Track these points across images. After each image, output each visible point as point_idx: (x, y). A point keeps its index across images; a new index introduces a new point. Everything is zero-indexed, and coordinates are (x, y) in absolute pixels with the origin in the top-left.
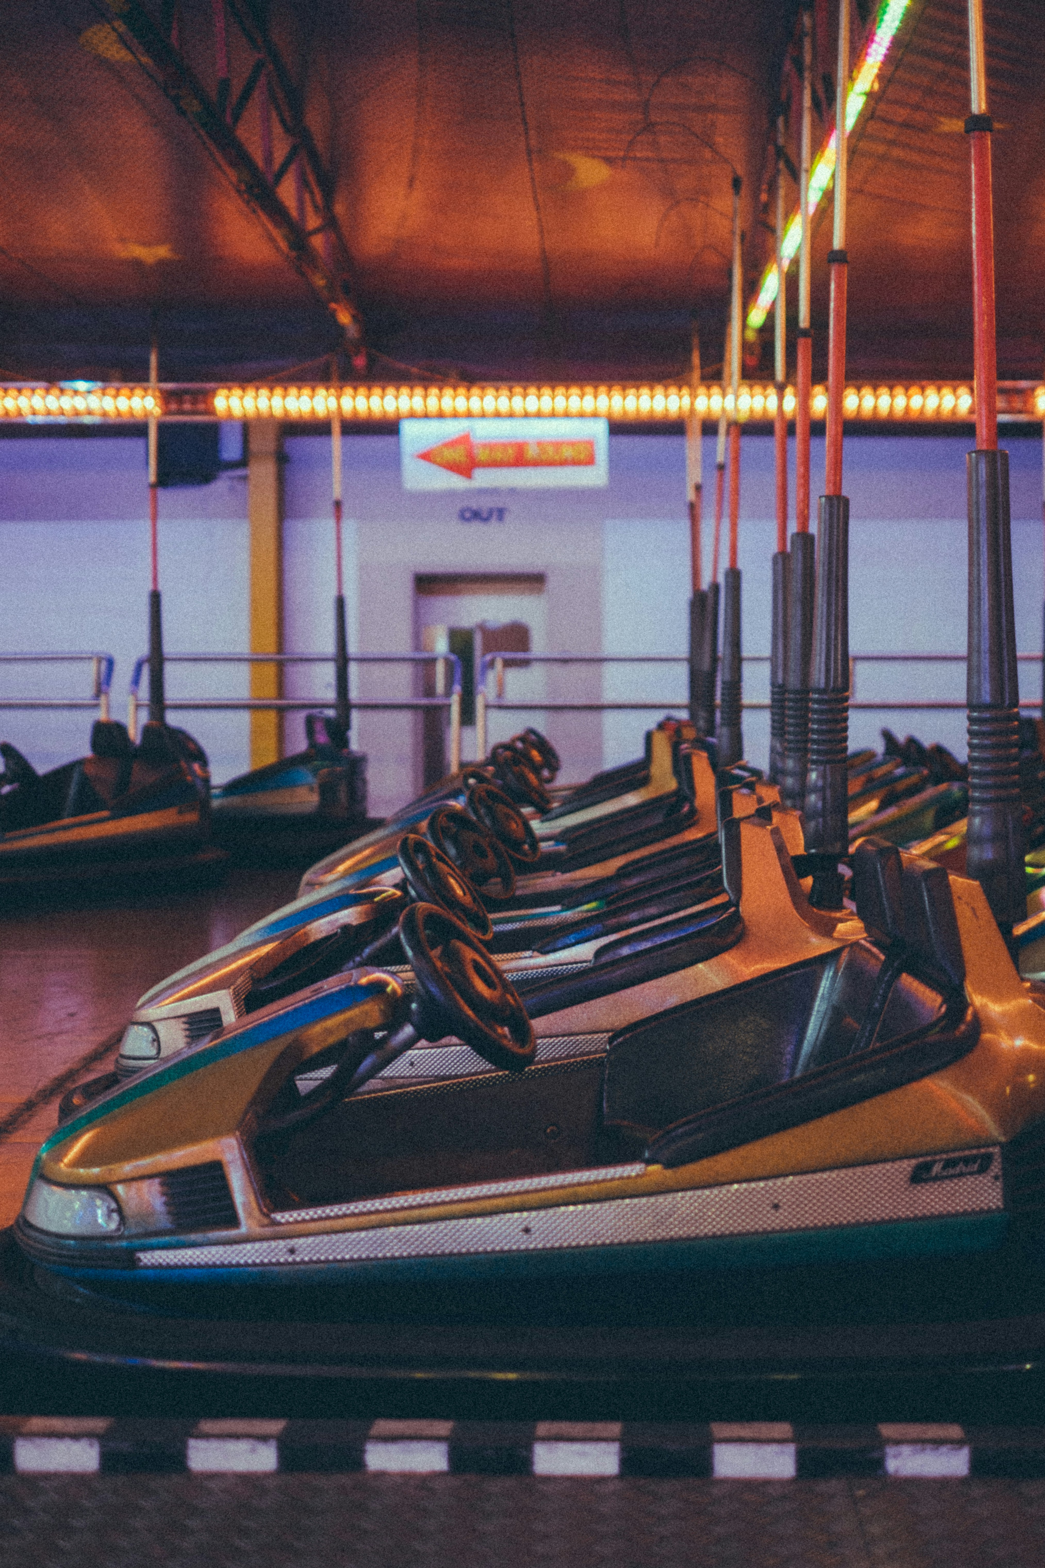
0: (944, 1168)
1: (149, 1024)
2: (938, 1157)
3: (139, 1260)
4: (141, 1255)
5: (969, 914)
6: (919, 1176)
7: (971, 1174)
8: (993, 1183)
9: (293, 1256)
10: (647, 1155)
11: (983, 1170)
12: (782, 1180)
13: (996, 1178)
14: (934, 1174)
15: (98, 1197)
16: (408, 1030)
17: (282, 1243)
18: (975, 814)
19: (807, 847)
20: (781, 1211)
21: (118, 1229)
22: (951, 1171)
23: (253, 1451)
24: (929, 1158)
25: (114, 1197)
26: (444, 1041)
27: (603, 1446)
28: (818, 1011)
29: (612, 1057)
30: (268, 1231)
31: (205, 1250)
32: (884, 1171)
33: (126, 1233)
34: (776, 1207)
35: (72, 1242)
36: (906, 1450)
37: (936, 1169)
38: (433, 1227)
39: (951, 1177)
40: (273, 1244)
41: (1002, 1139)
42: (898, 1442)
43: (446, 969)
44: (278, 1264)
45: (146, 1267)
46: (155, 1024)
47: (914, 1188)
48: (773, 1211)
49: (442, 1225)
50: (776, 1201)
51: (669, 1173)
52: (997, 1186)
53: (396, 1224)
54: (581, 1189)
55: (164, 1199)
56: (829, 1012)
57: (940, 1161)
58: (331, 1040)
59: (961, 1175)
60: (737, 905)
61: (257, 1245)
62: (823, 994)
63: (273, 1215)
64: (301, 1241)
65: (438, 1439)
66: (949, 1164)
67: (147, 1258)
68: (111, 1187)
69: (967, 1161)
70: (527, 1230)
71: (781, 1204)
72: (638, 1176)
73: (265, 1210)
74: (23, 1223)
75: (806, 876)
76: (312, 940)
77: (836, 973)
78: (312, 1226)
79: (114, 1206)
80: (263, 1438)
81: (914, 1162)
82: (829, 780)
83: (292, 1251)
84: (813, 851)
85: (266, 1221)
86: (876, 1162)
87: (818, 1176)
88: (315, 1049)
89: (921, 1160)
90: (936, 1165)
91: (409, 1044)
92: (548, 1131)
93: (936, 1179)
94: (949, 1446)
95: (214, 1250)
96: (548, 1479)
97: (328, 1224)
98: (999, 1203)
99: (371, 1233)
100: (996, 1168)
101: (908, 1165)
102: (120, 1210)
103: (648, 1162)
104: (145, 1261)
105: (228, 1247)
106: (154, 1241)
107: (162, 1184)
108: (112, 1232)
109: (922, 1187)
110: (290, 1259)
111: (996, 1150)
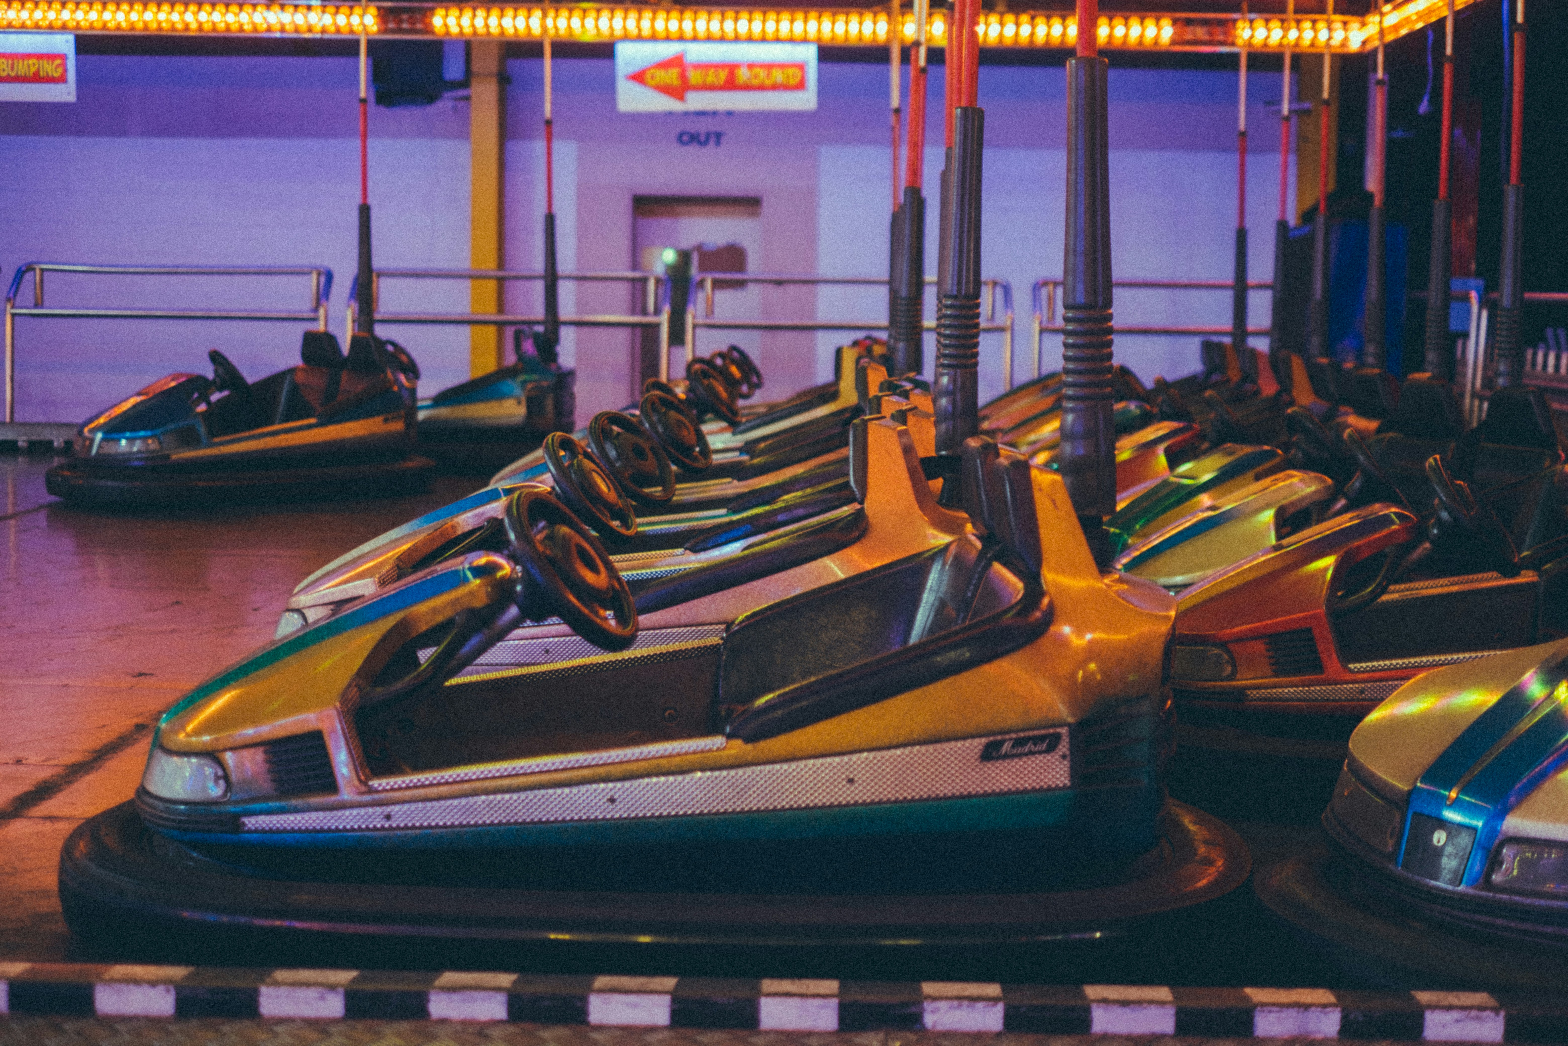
0: (1013, 746)
1: (299, 611)
2: (1007, 737)
3: (244, 824)
4: (246, 820)
5: (1048, 504)
6: (990, 754)
7: (1040, 753)
8: (1060, 762)
9: (390, 823)
10: (728, 729)
11: (1050, 749)
12: (857, 755)
13: (1064, 757)
14: (1003, 752)
15: (207, 765)
16: (514, 611)
17: (379, 810)
18: (1067, 411)
19: (938, 449)
20: (856, 785)
21: (225, 794)
22: (1020, 750)
23: (322, 998)
24: (999, 738)
25: (220, 763)
26: (550, 621)
27: (655, 998)
28: (926, 603)
29: (729, 645)
30: (367, 798)
31: (306, 816)
32: (955, 749)
33: (233, 798)
34: (851, 781)
35: (182, 807)
36: (943, 1005)
37: (1006, 748)
38: (523, 795)
39: (1020, 756)
40: (370, 810)
41: (1070, 720)
42: (935, 999)
43: (548, 552)
44: (375, 829)
45: (250, 831)
46: (305, 611)
47: (985, 766)
48: (848, 786)
49: (531, 794)
50: (851, 776)
51: (749, 747)
52: (1065, 765)
53: (487, 792)
54: (664, 762)
55: (267, 766)
56: (937, 603)
57: (1011, 739)
58: (440, 619)
59: (1033, 753)
60: (862, 502)
61: (355, 812)
62: (931, 587)
63: (370, 783)
64: (397, 808)
65: (498, 989)
66: (1019, 743)
67: (251, 822)
68: (219, 755)
69: (1037, 740)
70: (612, 800)
71: (856, 779)
72: (718, 749)
73: (363, 778)
74: (142, 792)
75: (935, 477)
76: (459, 532)
77: (944, 565)
78: (408, 794)
79: (220, 773)
80: (332, 988)
81: (984, 740)
82: (959, 384)
83: (388, 817)
84: (943, 453)
85: (363, 789)
86: (948, 739)
87: (892, 752)
88: (424, 628)
89: (991, 738)
90: (1006, 744)
91: (516, 624)
92: (666, 714)
93: (1006, 757)
94: (985, 1003)
95: (314, 815)
96: (600, 1028)
97: (421, 792)
98: (1067, 782)
99: (464, 801)
100: (1064, 747)
101: (979, 744)
102: (226, 777)
103: (730, 737)
104: (250, 826)
105: (328, 813)
106: (257, 806)
107: (266, 752)
108: (220, 797)
109: (993, 765)
110: (387, 825)
111: (1064, 731)
